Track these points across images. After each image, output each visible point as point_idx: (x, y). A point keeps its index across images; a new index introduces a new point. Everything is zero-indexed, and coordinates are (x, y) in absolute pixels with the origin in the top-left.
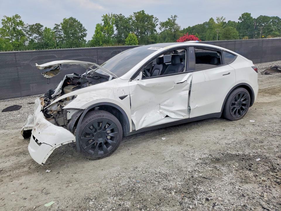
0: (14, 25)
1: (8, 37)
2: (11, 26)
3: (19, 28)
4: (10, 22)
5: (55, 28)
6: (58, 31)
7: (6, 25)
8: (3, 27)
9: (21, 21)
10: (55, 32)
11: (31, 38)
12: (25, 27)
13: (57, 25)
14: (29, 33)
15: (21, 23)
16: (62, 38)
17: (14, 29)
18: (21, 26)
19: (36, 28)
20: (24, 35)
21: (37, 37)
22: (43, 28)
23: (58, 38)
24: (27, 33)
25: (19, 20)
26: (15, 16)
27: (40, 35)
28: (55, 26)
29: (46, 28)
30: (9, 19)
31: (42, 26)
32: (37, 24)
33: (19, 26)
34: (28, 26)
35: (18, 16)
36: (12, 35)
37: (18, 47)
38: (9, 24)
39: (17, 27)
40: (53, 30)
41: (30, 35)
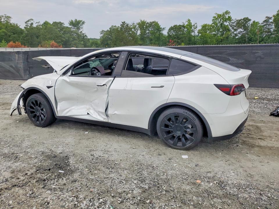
0: (222, 22)
1: (215, 33)
2: (220, 22)
3: (226, 24)
4: (219, 18)
5: (265, 21)
6: (268, 25)
7: (215, 21)
8: (213, 23)
9: (229, 17)
10: (265, 25)
11: (235, 33)
12: (232, 22)
13: (268, 17)
14: (235, 28)
15: (230, 19)
16: (270, 32)
17: (221, 24)
18: (229, 21)
19: (243, 23)
20: (229, 30)
21: (241, 32)
22: (251, 22)
23: (266, 32)
24: (233, 28)
25: (228, 16)
26: (225, 12)
27: (245, 30)
28: (266, 19)
29: (254, 22)
30: (219, 16)
31: (250, 20)
32: (245, 18)
33: (226, 22)
34: (235, 21)
35: (229, 11)
36: (218, 30)
37: (221, 42)
38: (218, 20)
39: (225, 23)
40: (262, 23)
41: (235, 30)
